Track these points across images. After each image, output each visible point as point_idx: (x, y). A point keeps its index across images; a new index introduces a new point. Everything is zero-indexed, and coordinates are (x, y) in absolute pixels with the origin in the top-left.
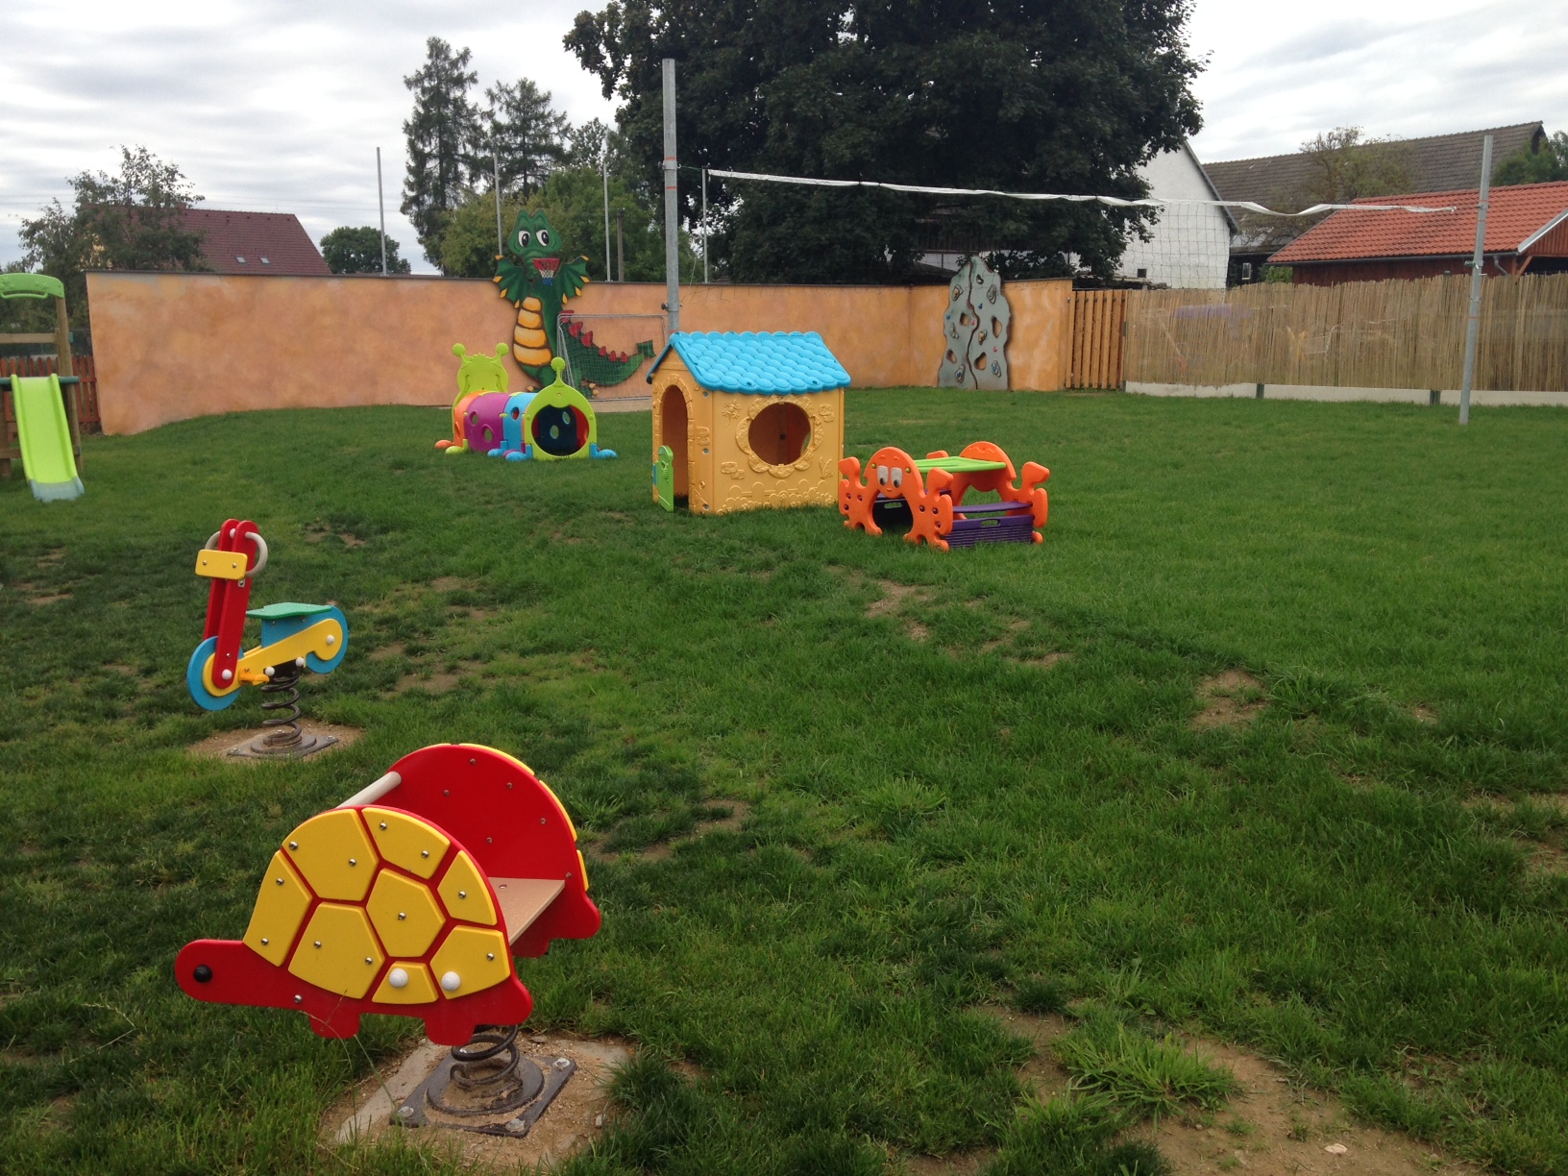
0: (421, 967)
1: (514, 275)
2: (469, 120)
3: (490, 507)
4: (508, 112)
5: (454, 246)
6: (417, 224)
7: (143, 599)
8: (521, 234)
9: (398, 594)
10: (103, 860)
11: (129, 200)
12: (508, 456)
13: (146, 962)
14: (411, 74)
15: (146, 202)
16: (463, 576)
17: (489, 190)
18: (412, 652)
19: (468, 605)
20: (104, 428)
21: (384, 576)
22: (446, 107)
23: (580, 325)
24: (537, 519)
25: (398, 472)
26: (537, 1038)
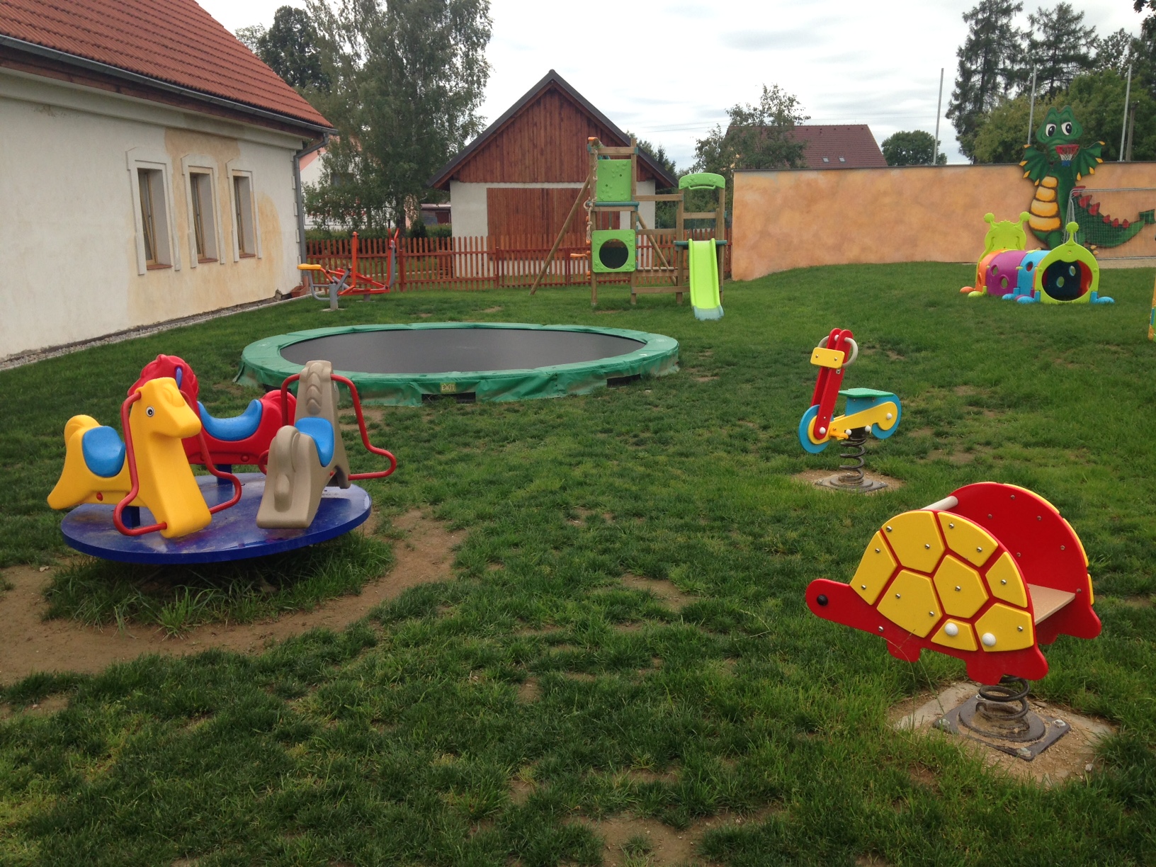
0: (968, 626)
1: (1037, 160)
2: (1011, 41)
3: (1003, 337)
4: (1045, 31)
5: (986, 140)
6: (957, 126)
7: (760, 383)
8: (1048, 127)
9: (928, 394)
10: (745, 533)
11: (762, 122)
12: (1019, 300)
13: (773, 595)
14: (969, 10)
15: (773, 122)
16: (978, 386)
17: (1020, 95)
18: (938, 434)
19: (983, 407)
20: (733, 276)
21: (918, 382)
22: (993, 32)
23: (1089, 198)
24: (1042, 348)
25: (931, 309)
26: (1038, 703)
